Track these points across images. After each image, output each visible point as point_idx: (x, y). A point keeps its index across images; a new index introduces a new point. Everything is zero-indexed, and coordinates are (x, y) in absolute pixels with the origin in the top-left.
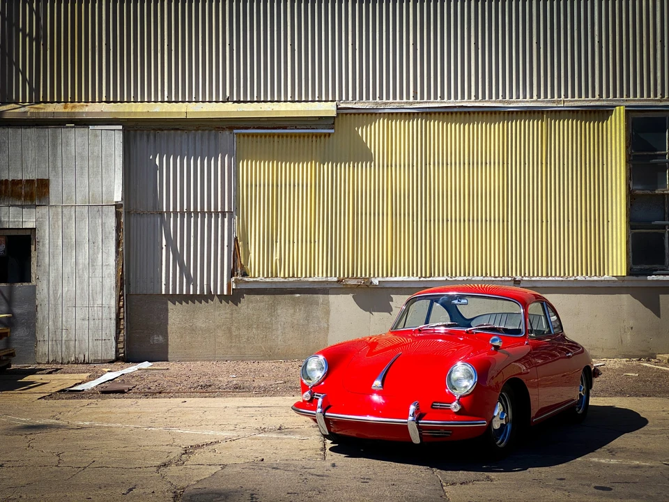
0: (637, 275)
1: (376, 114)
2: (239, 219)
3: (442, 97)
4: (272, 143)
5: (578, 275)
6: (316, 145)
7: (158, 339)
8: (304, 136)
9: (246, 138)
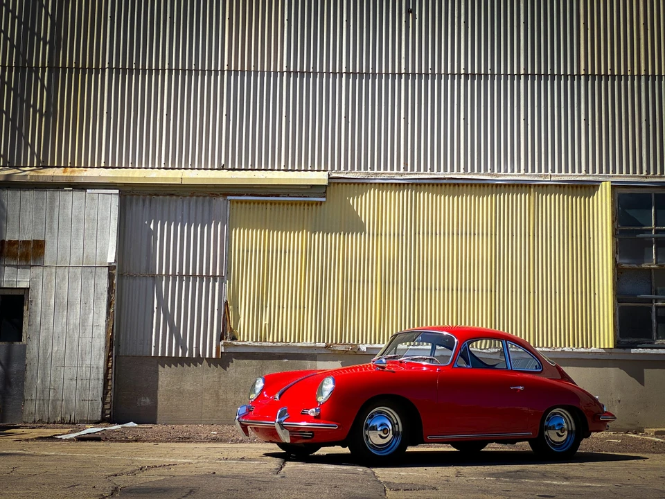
0: (624, 348)
1: (367, 184)
2: (230, 283)
3: (432, 169)
4: (264, 210)
5: (565, 346)
6: (308, 212)
7: (146, 401)
8: (296, 204)
9: (239, 204)
